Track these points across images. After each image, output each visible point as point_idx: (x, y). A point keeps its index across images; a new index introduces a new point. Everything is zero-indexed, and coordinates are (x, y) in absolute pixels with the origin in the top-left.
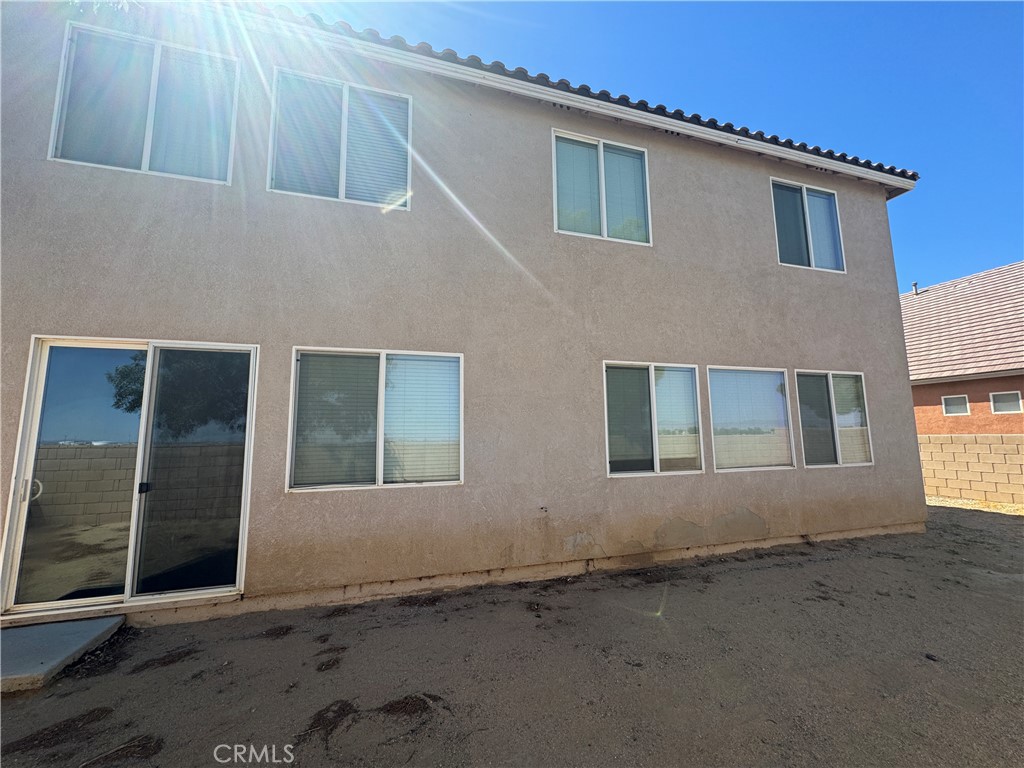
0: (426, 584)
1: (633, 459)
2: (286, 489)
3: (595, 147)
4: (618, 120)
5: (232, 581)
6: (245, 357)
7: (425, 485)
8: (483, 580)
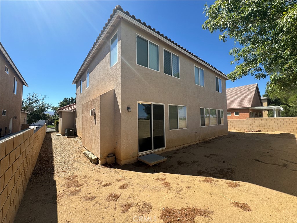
0: (184, 146)
1: (203, 124)
2: (169, 130)
3: (198, 68)
4: (201, 64)
5: (164, 147)
6: (163, 106)
7: (184, 129)
8: (189, 144)
